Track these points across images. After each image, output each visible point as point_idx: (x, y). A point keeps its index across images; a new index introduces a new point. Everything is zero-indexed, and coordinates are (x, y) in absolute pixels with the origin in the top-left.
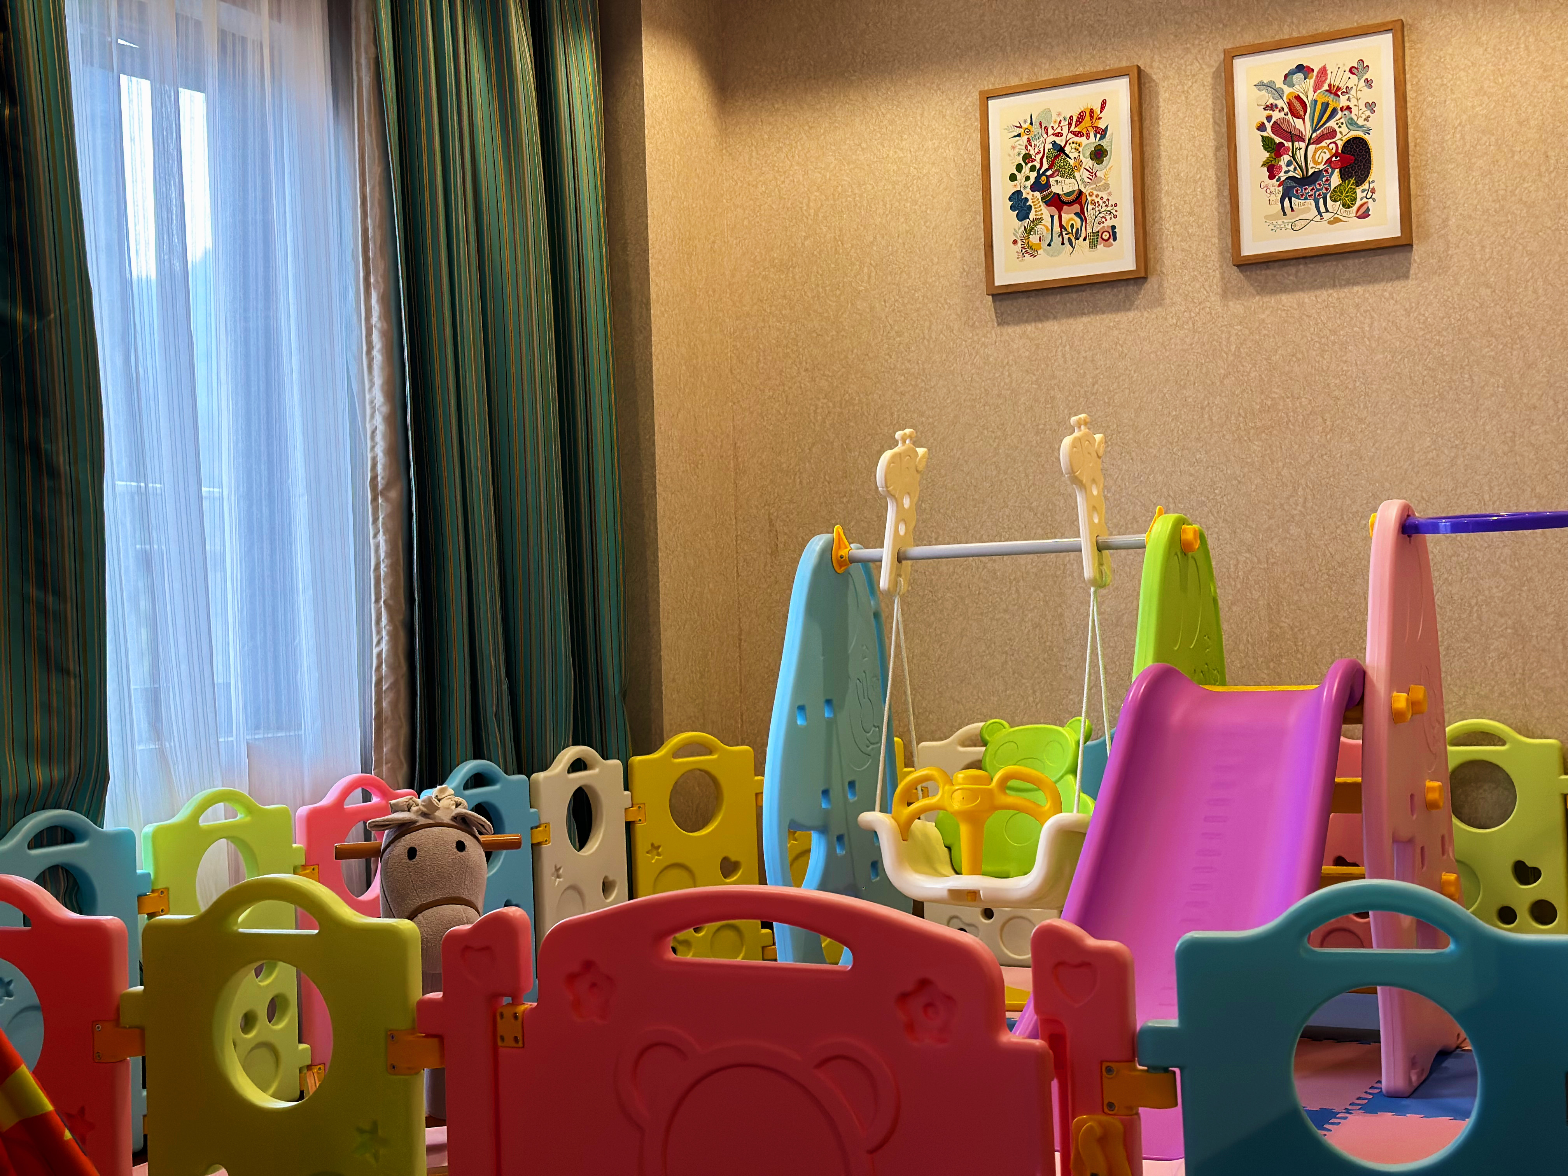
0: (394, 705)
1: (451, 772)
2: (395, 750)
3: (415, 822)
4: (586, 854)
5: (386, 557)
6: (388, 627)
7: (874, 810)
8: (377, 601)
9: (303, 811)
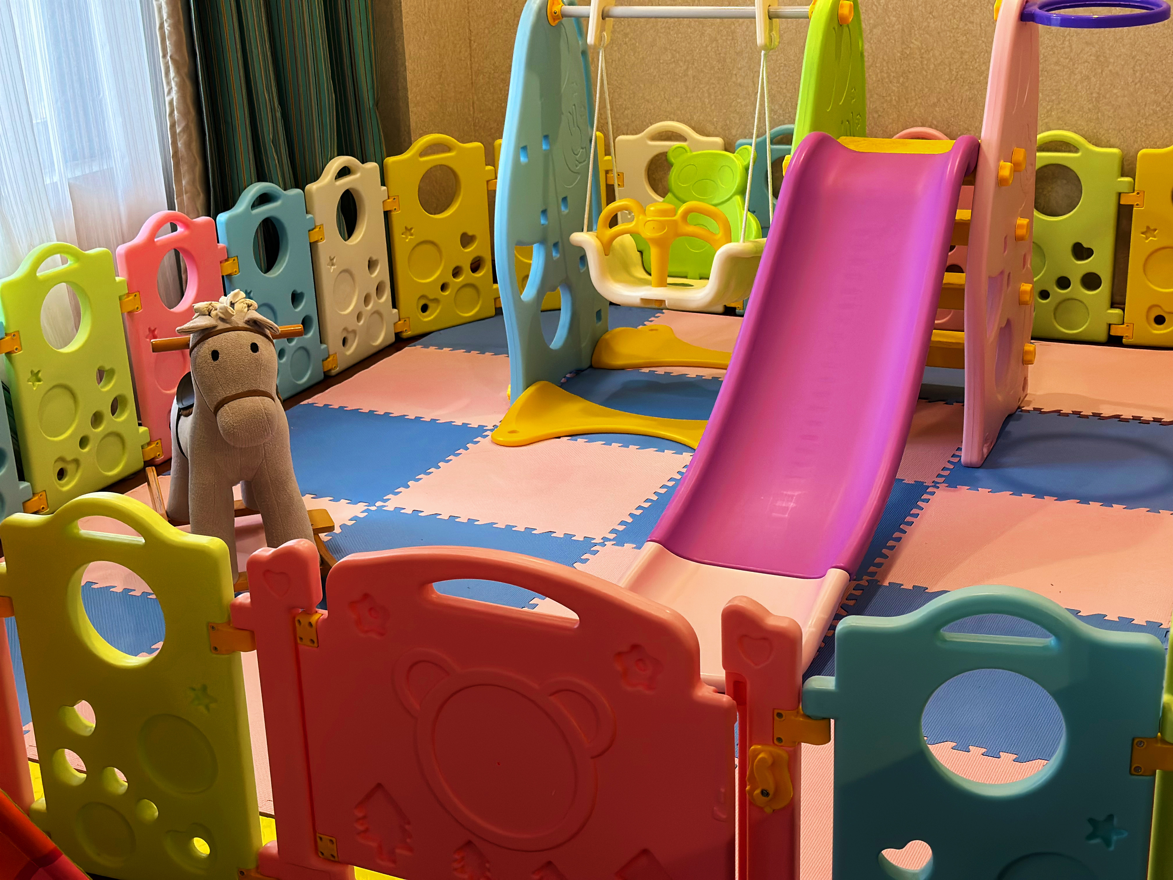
0: (188, 145)
1: (240, 195)
2: (193, 182)
3: (215, 327)
4: (355, 243)
5: (168, 17)
6: (176, 79)
7: (582, 231)
8: (164, 56)
9: (122, 249)
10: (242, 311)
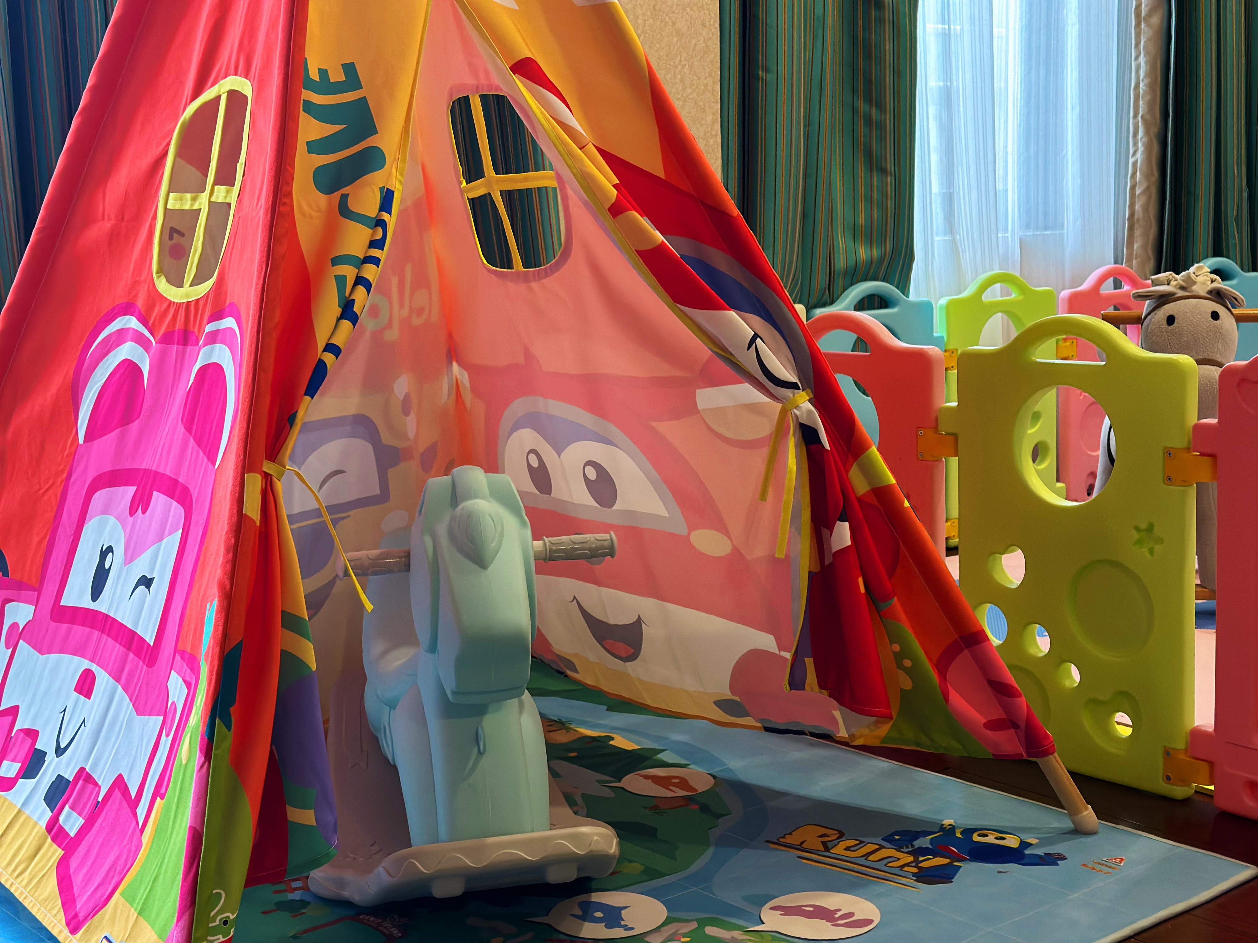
0: (1145, 208)
3: (1174, 294)
8: (1135, 116)
9: (1065, 293)
10: (1204, 284)
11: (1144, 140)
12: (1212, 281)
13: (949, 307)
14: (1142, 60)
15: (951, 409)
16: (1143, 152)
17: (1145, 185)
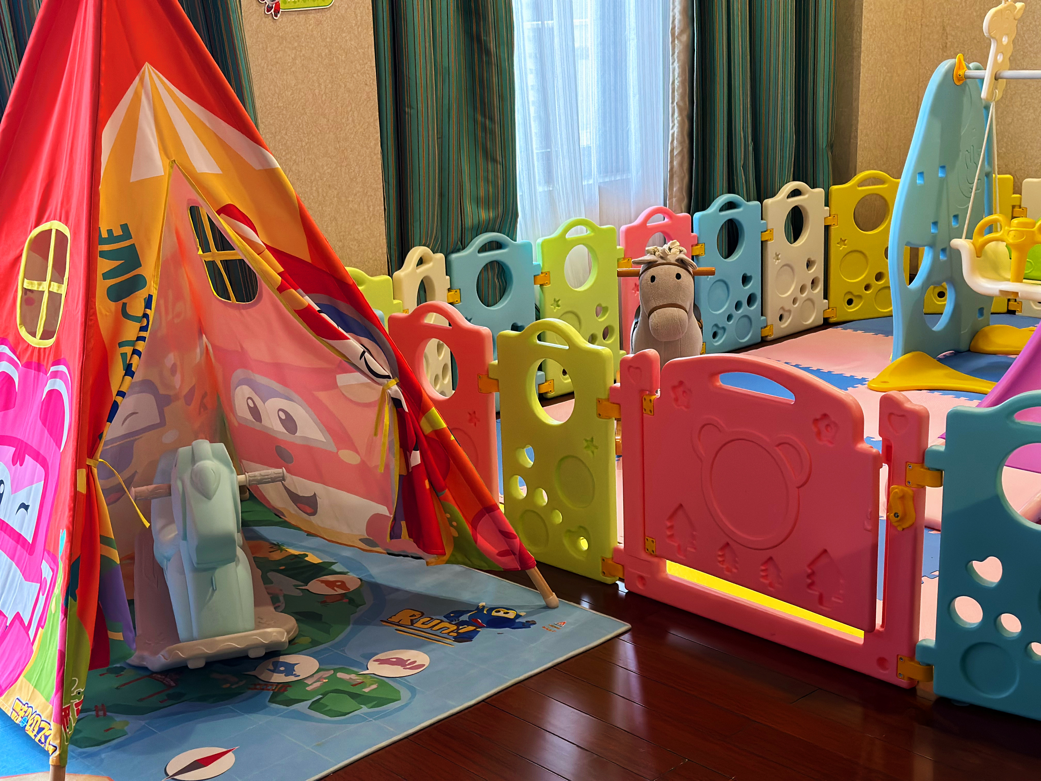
0: (681, 164)
1: (713, 201)
2: (681, 189)
3: (657, 261)
4: (798, 246)
5: (678, 76)
7: (961, 238)
8: (673, 103)
9: (623, 228)
10: (675, 254)
11: (678, 119)
12: (681, 251)
13: (543, 245)
14: (676, 65)
15: (493, 365)
16: (678, 127)
17: (679, 150)
